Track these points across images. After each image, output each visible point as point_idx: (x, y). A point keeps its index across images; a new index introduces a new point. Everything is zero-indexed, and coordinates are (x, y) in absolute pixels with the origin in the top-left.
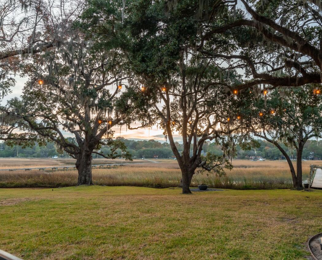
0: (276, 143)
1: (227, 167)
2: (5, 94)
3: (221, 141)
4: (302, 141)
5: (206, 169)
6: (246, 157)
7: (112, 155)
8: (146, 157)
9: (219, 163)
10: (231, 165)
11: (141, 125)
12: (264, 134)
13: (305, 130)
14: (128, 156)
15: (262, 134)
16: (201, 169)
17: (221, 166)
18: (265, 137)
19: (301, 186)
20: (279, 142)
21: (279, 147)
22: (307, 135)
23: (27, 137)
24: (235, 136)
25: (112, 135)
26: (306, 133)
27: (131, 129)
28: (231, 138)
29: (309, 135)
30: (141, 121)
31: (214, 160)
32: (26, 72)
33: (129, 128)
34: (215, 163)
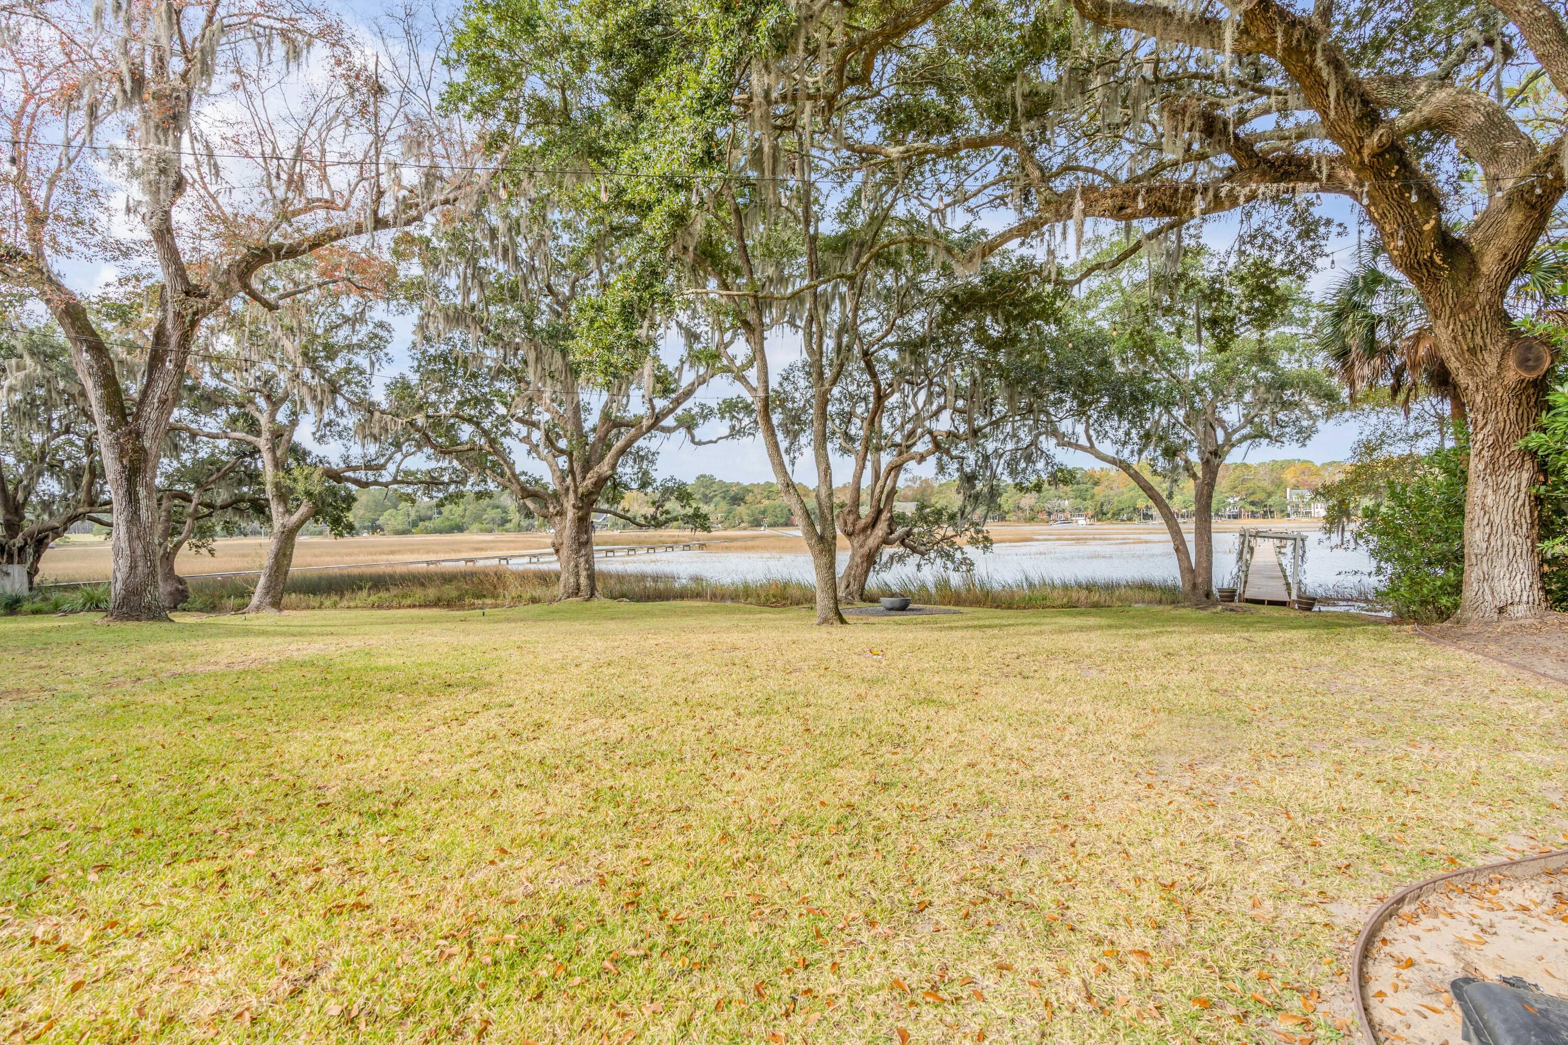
0: (1125, 466)
1: (973, 542)
2: (377, 366)
3: (956, 466)
4: (1215, 454)
5: (914, 550)
6: (1040, 516)
7: (654, 518)
8: (773, 525)
9: (950, 532)
10: (986, 539)
11: (727, 432)
12: (1089, 438)
13: (1221, 422)
14: (699, 520)
15: (1083, 441)
16: (898, 549)
17: (957, 540)
18: (1091, 449)
19: (1208, 595)
20: (1134, 461)
21: (1136, 476)
22: (1228, 436)
23: (446, 479)
24: (996, 451)
25: (652, 462)
26: (1225, 429)
27: (700, 443)
28: (986, 458)
29: (1236, 436)
30: (727, 422)
31: (937, 522)
32: (411, 299)
33: (693, 441)
34: (939, 533)
